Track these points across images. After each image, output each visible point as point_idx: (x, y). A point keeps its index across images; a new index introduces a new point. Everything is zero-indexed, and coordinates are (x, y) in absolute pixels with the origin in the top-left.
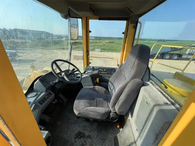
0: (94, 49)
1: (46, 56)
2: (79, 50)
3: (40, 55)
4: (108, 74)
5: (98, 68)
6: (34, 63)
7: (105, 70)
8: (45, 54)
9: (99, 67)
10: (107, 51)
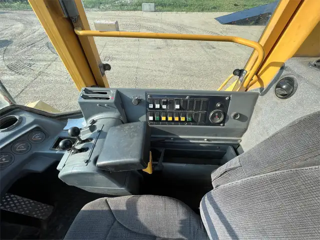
0: (141, 5)
1: (34, 28)
2: (106, 10)
3: (19, 26)
4: (193, 122)
5: (143, 97)
6: (8, 47)
7: (177, 107)
8: (31, 23)
9: (147, 92)
10: (169, 8)
